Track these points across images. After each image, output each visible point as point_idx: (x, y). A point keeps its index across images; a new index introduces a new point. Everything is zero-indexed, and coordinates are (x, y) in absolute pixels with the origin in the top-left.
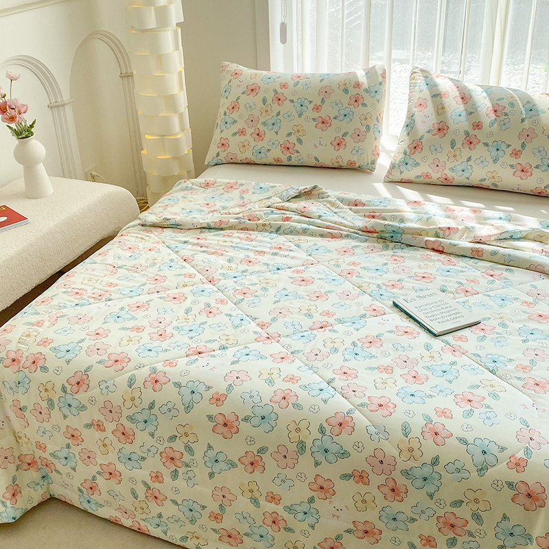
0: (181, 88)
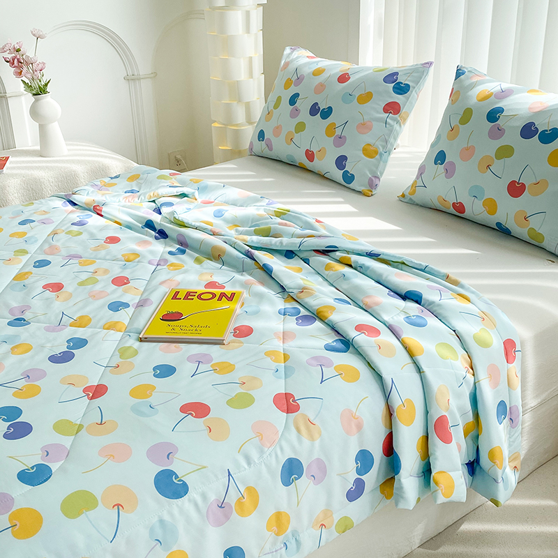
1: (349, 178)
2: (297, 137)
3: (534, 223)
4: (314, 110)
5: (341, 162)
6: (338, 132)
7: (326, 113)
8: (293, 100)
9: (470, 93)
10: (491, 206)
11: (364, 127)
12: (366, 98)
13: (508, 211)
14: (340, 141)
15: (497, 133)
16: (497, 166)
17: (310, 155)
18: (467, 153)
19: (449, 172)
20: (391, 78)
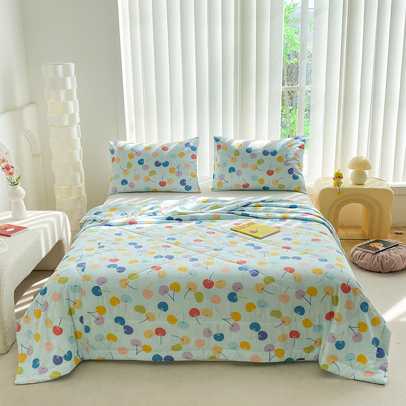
0: (81, 158)
1: (188, 188)
2: (151, 178)
3: (280, 182)
4: (157, 164)
5: (183, 182)
6: (177, 170)
7: (166, 164)
8: (141, 162)
9: (232, 145)
10: (262, 181)
11: (187, 166)
12: (182, 155)
13: (269, 181)
14: (179, 174)
15: (254, 156)
16: (259, 167)
17: (162, 184)
18: (245, 165)
19: (239, 174)
20: (187, 145)
